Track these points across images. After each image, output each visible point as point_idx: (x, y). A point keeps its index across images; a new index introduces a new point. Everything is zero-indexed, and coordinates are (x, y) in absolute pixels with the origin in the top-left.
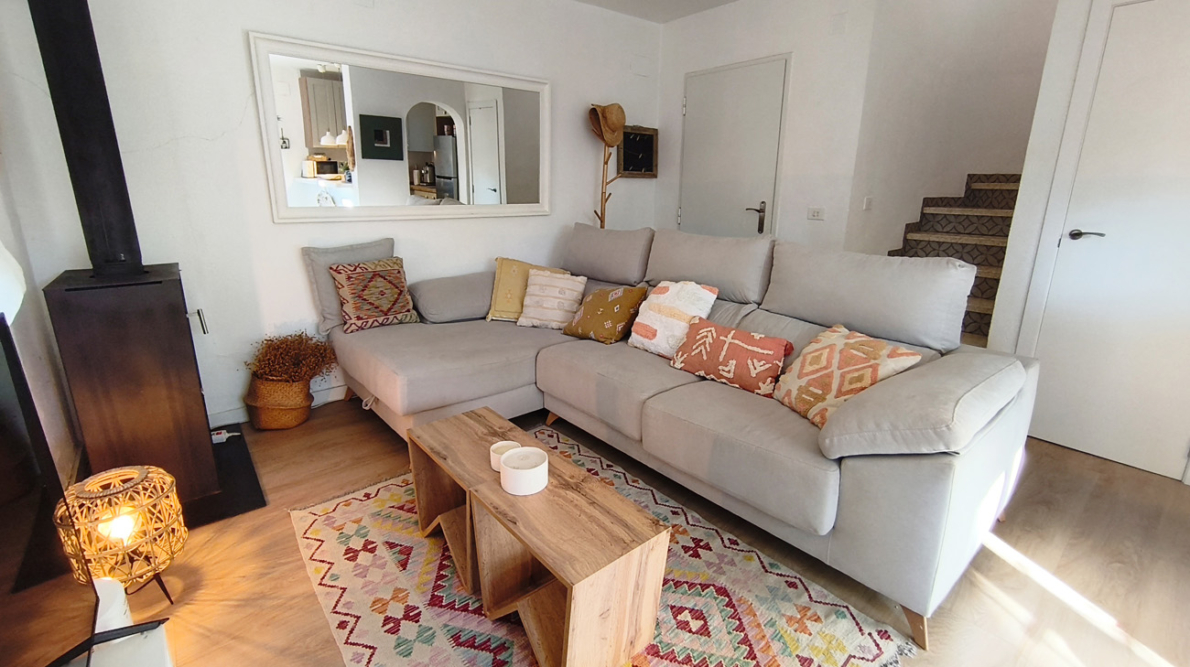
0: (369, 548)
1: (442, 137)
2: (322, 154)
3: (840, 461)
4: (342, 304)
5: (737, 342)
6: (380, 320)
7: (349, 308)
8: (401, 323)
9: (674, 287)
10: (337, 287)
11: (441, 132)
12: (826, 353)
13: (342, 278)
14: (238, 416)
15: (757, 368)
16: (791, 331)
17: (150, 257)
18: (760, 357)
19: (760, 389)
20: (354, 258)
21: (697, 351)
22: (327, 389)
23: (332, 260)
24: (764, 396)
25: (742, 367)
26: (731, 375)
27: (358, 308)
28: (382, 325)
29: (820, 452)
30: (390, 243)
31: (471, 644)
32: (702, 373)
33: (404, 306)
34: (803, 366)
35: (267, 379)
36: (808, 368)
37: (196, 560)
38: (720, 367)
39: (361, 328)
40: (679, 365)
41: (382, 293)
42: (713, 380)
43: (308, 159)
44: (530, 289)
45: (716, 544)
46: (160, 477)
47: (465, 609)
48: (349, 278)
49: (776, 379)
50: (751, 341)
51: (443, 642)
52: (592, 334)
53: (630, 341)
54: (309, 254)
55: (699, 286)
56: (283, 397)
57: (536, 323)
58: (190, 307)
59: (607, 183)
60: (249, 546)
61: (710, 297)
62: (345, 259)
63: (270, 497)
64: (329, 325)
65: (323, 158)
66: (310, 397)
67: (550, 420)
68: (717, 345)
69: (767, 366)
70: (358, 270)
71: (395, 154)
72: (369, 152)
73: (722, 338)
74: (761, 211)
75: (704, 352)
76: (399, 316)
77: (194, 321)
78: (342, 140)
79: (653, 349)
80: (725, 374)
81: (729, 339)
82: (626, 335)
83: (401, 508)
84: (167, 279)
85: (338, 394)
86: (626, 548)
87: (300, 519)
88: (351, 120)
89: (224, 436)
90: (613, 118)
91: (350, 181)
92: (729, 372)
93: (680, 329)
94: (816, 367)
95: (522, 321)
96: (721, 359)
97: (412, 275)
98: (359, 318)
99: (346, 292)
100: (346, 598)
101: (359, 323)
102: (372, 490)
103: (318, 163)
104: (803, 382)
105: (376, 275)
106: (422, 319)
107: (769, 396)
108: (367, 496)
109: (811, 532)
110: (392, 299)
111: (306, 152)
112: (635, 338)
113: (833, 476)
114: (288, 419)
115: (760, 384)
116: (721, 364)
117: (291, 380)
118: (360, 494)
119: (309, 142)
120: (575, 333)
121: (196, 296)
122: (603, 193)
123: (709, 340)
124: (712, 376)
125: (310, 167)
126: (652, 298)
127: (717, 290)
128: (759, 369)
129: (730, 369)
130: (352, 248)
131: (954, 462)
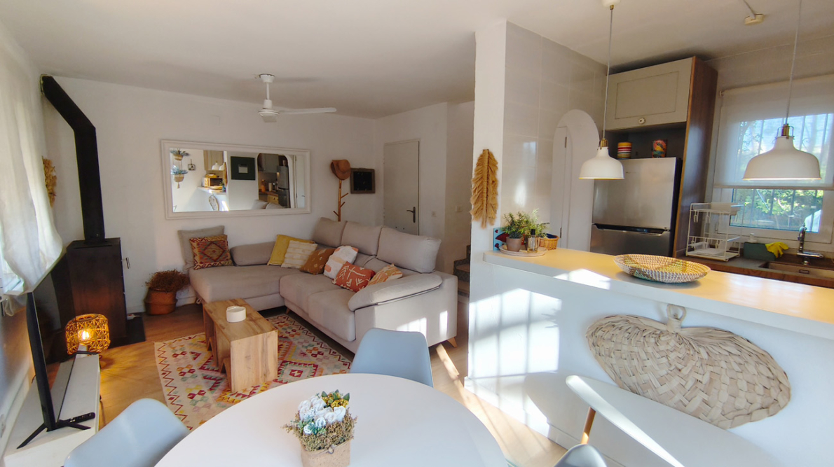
0: (183, 353)
1: (282, 167)
2: (215, 174)
3: (354, 312)
4: (194, 256)
5: (354, 271)
6: (212, 264)
7: (197, 258)
8: (223, 265)
10: (193, 248)
11: (281, 164)
13: (195, 244)
14: (141, 309)
16: (377, 266)
17: (109, 234)
18: (360, 277)
20: (202, 235)
21: (341, 275)
22: (185, 298)
23: (192, 236)
25: (354, 282)
26: (349, 286)
27: (201, 258)
28: (213, 266)
30: (222, 228)
31: (210, 379)
32: (342, 285)
33: (224, 258)
35: (155, 290)
37: (113, 357)
39: (202, 267)
40: (335, 282)
41: (214, 251)
42: (344, 288)
43: (206, 177)
44: (289, 250)
45: (326, 353)
46: (102, 318)
47: (213, 370)
48: (198, 244)
49: (365, 286)
50: (359, 271)
51: (200, 378)
52: (308, 270)
53: (322, 273)
54: (180, 233)
55: (352, 248)
56: (163, 299)
57: (290, 266)
58: (124, 256)
59: (341, 198)
60: (135, 353)
61: (355, 253)
62: (198, 235)
63: (148, 338)
64: (188, 266)
65: (214, 176)
66: (176, 300)
67: (287, 311)
68: (347, 273)
69: (363, 281)
70: (204, 241)
71: (250, 176)
72: (236, 176)
73: (350, 270)
74: (414, 212)
75: (343, 276)
76: (222, 262)
77: (124, 263)
78: (221, 168)
79: (329, 276)
81: (352, 270)
83: (202, 342)
84: (115, 244)
85: (191, 301)
86: (256, 333)
87: (158, 345)
88: (226, 159)
89: (133, 316)
90: (342, 166)
91: (225, 191)
93: (339, 267)
95: (283, 265)
96: (348, 279)
97: (232, 244)
98: (201, 263)
99: (196, 251)
100: (168, 367)
101: (201, 265)
102: (192, 336)
103: (211, 179)
105: (212, 243)
106: (234, 264)
108: (190, 338)
110: (219, 254)
111: (205, 173)
112: (324, 272)
113: (351, 317)
114: (163, 310)
115: (359, 289)
116: (348, 281)
117: (167, 291)
118: (187, 338)
119: (206, 167)
120: (303, 270)
121: (126, 252)
122: (340, 202)
123: (345, 271)
124: (345, 286)
125: (206, 181)
126: (335, 253)
127: (357, 250)
128: (360, 283)
129: (349, 283)
130: (203, 230)
131: (376, 308)
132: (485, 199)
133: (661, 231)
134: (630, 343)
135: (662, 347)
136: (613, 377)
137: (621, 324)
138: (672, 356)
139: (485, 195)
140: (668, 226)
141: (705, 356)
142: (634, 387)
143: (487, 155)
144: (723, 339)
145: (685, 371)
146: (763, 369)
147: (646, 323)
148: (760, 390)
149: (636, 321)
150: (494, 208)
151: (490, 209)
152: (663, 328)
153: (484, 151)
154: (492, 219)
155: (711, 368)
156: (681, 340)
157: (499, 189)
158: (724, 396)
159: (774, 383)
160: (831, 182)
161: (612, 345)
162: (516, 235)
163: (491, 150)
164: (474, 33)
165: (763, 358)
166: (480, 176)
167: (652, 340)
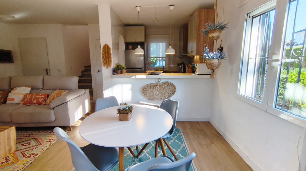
3: (53, 109)
5: (36, 96)
9: (18, 89)
12: (54, 94)
15: (41, 100)
16: (48, 92)
18: (41, 98)
19: (42, 104)
21: (26, 100)
24: (44, 105)
25: (38, 100)
26: (35, 103)
29: (50, 109)
32: (28, 104)
34: (50, 97)
36: (51, 97)
38: (33, 102)
40: (22, 104)
42: (31, 105)
45: (34, 133)
49: (46, 101)
50: (39, 95)
53: (7, 103)
55: (26, 87)
61: (29, 89)
68: (31, 98)
69: (43, 99)
73: (32, 96)
74: (47, 70)
75: (28, 100)
79: (14, 103)
80: (34, 103)
81: (34, 96)
82: (5, 102)
92: (35, 102)
93: (22, 97)
94: (52, 97)
96: (32, 100)
104: (50, 100)
107: (45, 104)
109: (51, 122)
112: (8, 102)
113: (52, 111)
115: (42, 103)
116: (33, 101)
123: (29, 97)
124: (31, 104)
126: (12, 92)
127: (31, 87)
128: (42, 100)
131: (68, 103)
132: (107, 59)
133: (142, 68)
134: (151, 90)
135: (157, 89)
136: (148, 99)
137: (149, 86)
138: (159, 90)
139: (107, 58)
140: (143, 67)
141: (164, 88)
142: (152, 99)
143: (107, 46)
144: (166, 83)
145: (161, 92)
146: (172, 87)
147: (154, 84)
148: (172, 91)
149: (152, 84)
150: (111, 62)
151: (110, 62)
152: (157, 84)
153: (105, 44)
154: (110, 66)
155: (165, 90)
156: (160, 86)
157: (112, 56)
158: (167, 94)
159: (174, 89)
160: (166, 56)
161: (147, 91)
162: (119, 69)
163: (108, 44)
164: (97, 5)
165: (172, 85)
166: (105, 52)
167: (155, 88)
